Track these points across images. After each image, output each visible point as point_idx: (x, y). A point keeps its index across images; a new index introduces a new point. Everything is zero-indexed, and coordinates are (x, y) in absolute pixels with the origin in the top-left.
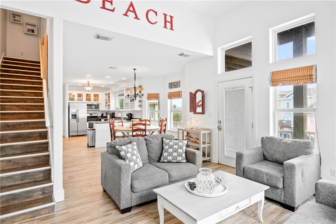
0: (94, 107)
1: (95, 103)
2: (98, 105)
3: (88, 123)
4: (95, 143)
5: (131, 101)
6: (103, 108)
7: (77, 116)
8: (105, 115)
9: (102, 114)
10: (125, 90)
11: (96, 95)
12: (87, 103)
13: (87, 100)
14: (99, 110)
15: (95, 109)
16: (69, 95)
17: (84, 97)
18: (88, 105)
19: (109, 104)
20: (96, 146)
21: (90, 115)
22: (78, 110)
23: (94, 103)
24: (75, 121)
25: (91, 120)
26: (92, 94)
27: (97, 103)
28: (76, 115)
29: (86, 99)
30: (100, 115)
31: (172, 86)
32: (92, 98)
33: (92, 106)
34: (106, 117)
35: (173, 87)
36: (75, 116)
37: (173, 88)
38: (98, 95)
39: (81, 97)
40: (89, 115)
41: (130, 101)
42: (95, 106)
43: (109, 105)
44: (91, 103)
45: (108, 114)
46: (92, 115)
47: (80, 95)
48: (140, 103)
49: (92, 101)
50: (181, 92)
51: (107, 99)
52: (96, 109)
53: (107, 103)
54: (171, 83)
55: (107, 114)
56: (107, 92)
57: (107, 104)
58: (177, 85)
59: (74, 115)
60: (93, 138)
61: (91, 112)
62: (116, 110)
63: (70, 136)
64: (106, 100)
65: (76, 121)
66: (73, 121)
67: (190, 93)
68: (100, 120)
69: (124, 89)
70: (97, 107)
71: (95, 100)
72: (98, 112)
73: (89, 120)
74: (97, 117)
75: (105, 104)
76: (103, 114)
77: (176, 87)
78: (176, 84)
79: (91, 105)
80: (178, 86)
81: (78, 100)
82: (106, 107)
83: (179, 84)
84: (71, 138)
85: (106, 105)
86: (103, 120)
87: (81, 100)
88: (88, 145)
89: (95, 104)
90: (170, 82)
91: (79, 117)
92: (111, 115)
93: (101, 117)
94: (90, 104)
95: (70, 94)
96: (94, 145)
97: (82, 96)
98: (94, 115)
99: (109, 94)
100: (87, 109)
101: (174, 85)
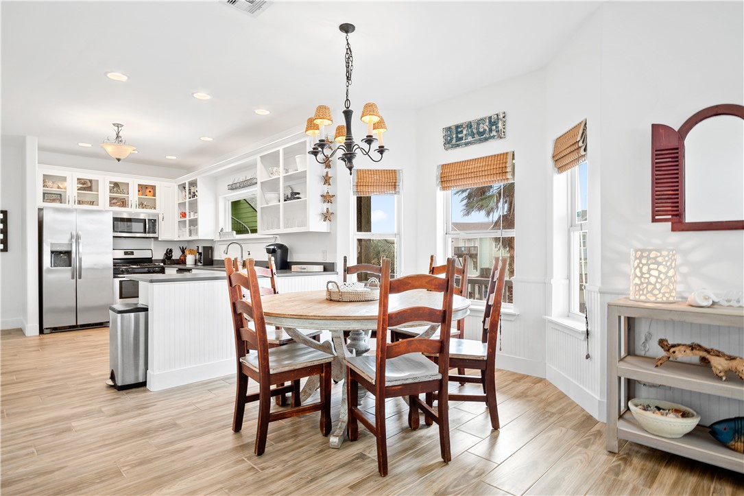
0: (138, 227)
1: (143, 214)
2: (153, 222)
3: (117, 281)
4: (146, 369)
5: (285, 200)
6: (170, 231)
7: (73, 255)
8: (176, 255)
9: (169, 253)
10: (259, 160)
11: (146, 187)
12: (114, 212)
13: (111, 204)
14: (156, 238)
15: (143, 235)
16: (44, 181)
17: (104, 193)
18: (115, 219)
19: (192, 217)
20: (153, 385)
21: (126, 253)
22: (78, 238)
23: (138, 214)
24: (64, 273)
25: (128, 272)
26: (133, 182)
27: (149, 214)
28: (68, 253)
29: (112, 199)
30: (159, 255)
31: (461, 139)
32: (133, 196)
33: (133, 224)
34: (182, 261)
35: (470, 139)
36: (64, 257)
37: (467, 144)
38: (154, 188)
39: (91, 190)
40: (120, 254)
41: (282, 199)
42: (142, 224)
43: (194, 223)
44: (129, 213)
45: (187, 252)
46: (132, 253)
47: (87, 185)
48: (326, 205)
49: (134, 206)
50: (510, 157)
51: (187, 200)
52: (148, 235)
53: (184, 215)
54: (457, 127)
55: (183, 252)
56: (186, 179)
57: (187, 219)
58: (491, 130)
59: (61, 252)
60: (139, 346)
61: (129, 245)
62: (217, 238)
63: (45, 331)
64: (182, 205)
65: (69, 275)
66: (57, 276)
67: (656, 128)
68: (162, 271)
69: (258, 157)
70: (151, 226)
71: (141, 205)
72: (152, 244)
73: (123, 272)
74: (149, 260)
75: (177, 218)
76: (171, 251)
77: (486, 139)
78: (485, 126)
79: (129, 220)
80: (494, 133)
81: (79, 203)
82: (180, 229)
83: (500, 125)
84: (49, 338)
85: (182, 223)
86: (171, 272)
87: (92, 203)
88: (113, 377)
89: (142, 217)
90: (453, 122)
91: (80, 260)
92: (200, 254)
93: (163, 261)
94: (125, 216)
95: (46, 177)
96: (141, 380)
97: (94, 188)
98: (137, 255)
99: (193, 184)
100: (112, 234)
101: (472, 132)
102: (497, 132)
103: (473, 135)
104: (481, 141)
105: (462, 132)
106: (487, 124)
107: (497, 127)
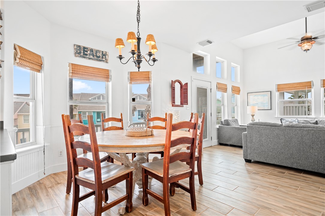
31: (87, 55)
37: (90, 59)
54: (84, 48)
67: (172, 81)
77: (100, 61)
78: (99, 54)
80: (104, 59)
83: (107, 57)
101: (93, 54)
102: (106, 59)
103: (93, 56)
104: (97, 60)
105: (87, 51)
106: (101, 54)
107: (105, 57)
